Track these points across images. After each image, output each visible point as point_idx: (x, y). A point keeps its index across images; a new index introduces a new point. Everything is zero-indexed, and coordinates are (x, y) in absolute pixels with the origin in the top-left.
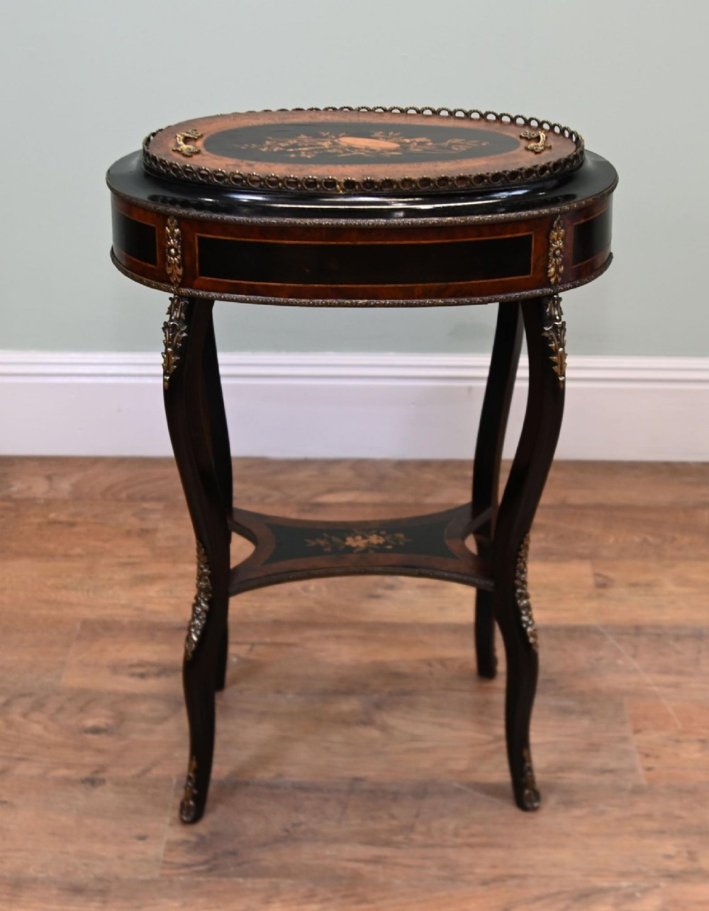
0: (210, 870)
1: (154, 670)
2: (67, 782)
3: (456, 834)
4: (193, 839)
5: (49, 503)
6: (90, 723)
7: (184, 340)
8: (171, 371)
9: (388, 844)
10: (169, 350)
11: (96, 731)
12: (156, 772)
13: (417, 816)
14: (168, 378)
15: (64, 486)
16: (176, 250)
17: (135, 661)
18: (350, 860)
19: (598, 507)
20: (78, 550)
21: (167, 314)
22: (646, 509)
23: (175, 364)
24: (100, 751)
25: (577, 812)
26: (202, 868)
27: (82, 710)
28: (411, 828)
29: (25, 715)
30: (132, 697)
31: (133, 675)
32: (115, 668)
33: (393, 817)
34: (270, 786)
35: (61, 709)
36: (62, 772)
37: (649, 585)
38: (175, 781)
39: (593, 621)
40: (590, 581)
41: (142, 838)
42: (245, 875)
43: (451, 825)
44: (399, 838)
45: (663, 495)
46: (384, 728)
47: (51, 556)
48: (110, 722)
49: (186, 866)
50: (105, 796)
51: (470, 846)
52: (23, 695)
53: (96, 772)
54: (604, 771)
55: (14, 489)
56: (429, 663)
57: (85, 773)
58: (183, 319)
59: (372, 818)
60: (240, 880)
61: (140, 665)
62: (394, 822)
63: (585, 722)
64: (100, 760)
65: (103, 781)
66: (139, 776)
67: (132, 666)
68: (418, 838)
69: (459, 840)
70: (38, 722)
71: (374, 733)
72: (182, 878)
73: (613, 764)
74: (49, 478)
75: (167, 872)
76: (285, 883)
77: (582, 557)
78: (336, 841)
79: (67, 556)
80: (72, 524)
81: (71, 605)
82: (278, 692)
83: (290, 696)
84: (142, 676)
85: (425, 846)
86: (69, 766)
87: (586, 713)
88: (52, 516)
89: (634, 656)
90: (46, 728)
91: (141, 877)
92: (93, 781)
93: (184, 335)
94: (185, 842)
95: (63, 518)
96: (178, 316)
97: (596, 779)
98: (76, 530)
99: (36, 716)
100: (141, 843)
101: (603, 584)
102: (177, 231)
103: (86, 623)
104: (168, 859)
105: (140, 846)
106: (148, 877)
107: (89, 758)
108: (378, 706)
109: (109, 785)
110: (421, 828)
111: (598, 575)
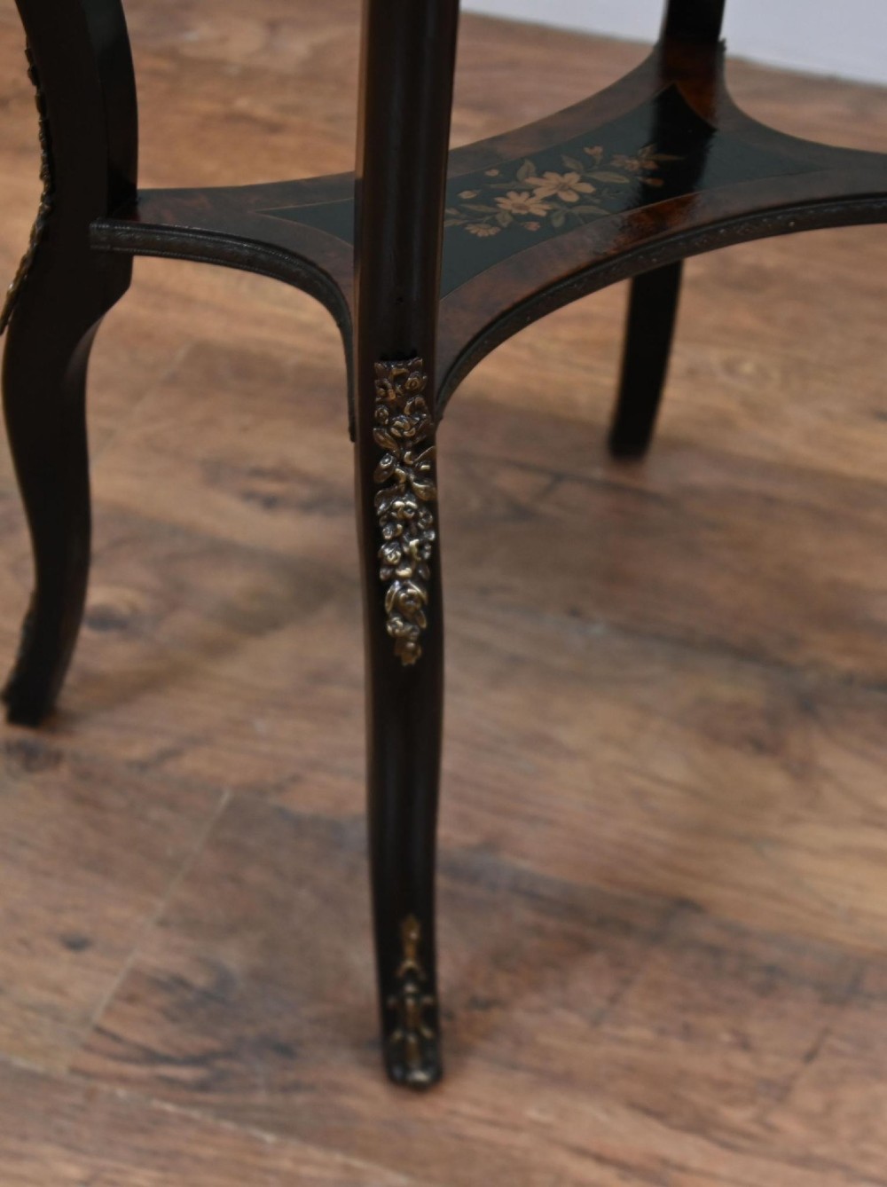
0: (203, 1086)
1: (304, 492)
4: (201, 980)
5: (249, 77)
6: (98, 596)
9: (701, 1125)
11: (101, 619)
12: (193, 763)
13: (810, 1056)
15: (296, 48)
17: (269, 463)
18: (581, 1152)
26: (186, 1073)
28: (780, 1091)
30: (221, 551)
31: (249, 496)
32: (216, 472)
33: (744, 1044)
38: (225, 798)
41: (76, 944)
42: (285, 1129)
44: (738, 1116)
46: (803, 772)
48: (144, 603)
49: (151, 1057)
55: (192, 36)
59: (687, 1032)
60: (270, 1138)
61: (278, 474)
62: (742, 1061)
66: (143, 766)
67: (258, 473)
68: (792, 1128)
71: (773, 779)
72: (122, 1092)
74: (273, 26)
75: (94, 1063)
78: (567, 1080)
80: (274, 128)
81: (187, 301)
83: (597, 630)
84: (270, 503)
85: (805, 1161)
88: (242, 104)
91: (21, 1063)
92: (30, 754)
94: (180, 982)
95: (263, 110)
98: (277, 140)
100: (67, 955)
103: (203, 352)
104: (111, 1025)
105: (61, 966)
106: (39, 1066)
108: (808, 706)
109: (64, 772)
110: (810, 1099)
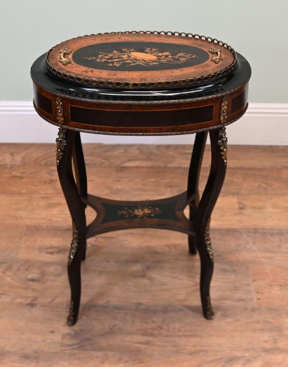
0: (80, 347)
1: (56, 250)
2: (21, 305)
3: (179, 331)
4: (73, 333)
5: (12, 167)
6: (30, 276)
7: (65, 146)
8: (60, 159)
9: (151, 335)
10: (59, 150)
11: (33, 280)
12: (58, 300)
13: (163, 321)
14: (58, 161)
15: (18, 158)
16: (61, 111)
17: (48, 246)
18: (136, 343)
19: (241, 168)
20: (24, 191)
21: (58, 135)
22: (261, 170)
23: (61, 156)
24: (34, 290)
25: (229, 320)
26: (77, 346)
27: (27, 270)
28: (160, 328)
29: (4, 273)
30: (47, 264)
31: (47, 253)
32: (41, 249)
33: (154, 322)
34: (104, 307)
35: (18, 270)
36: (19, 300)
37: (261, 208)
38: (65, 304)
39: (238, 226)
40: (236, 206)
41: (52, 332)
42: (94, 350)
43: (177, 325)
44: (156, 332)
45: (268, 162)
46: (151, 279)
47: (13, 193)
48: (38, 276)
49: (70, 345)
50: (37, 312)
51: (185, 336)
52: (3, 263)
53: (33, 300)
54: (241, 300)
56: (169, 246)
57: (29, 301)
58: (64, 138)
59: (145, 322)
60: (92, 352)
61: (51, 248)
62: (154, 325)
63: (233, 276)
64: (35, 294)
65: (36, 305)
66: (50, 302)
67: (47, 248)
68: (164, 332)
69: (180, 333)
70: (9, 276)
71: (146, 281)
72: (68, 351)
73: (244, 297)
74: (12, 154)
75: (63, 348)
76: (110, 353)
77: (233, 194)
78: (130, 333)
79: (20, 194)
80: (22, 178)
81: (21, 218)
82: (107, 261)
83: (112, 263)
84: (51, 253)
85: (167, 336)
86: (22, 297)
87: (233, 271)
88: (14, 173)
89: (254, 244)
90: (12, 279)
91: (52, 351)
92: (32, 305)
93: (65, 144)
94: (70, 334)
95: (18, 174)
96: (62, 136)
97: (237, 304)
98: (23, 180)
99: (8, 273)
100: (51, 334)
101: (242, 208)
102: (61, 103)
103: (28, 227)
104: (63, 342)
105: (51, 336)
106: (55, 351)
107: (31, 294)
108: (148, 268)
109: (38, 306)
110: (165, 327)
111: (240, 203)
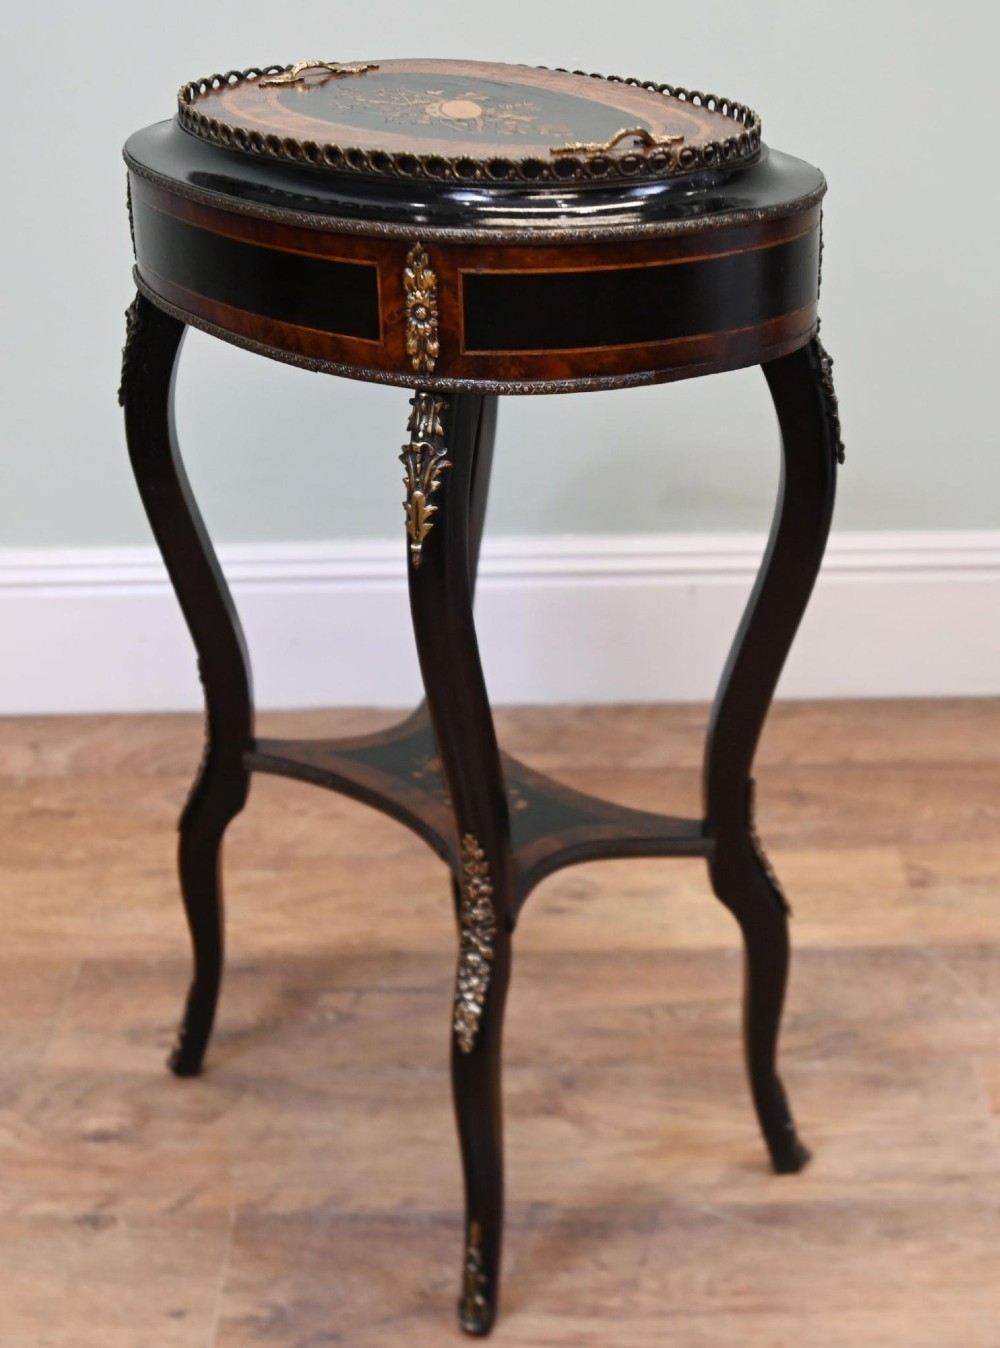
2: (50, 1223)
3: (711, 1292)
4: (265, 1314)
5: (34, 784)
6: (92, 1124)
9: (595, 1312)
11: (102, 1137)
12: (202, 1202)
13: (643, 1262)
15: (59, 758)
17: (167, 1022)
19: (903, 765)
20: (78, 853)
22: (978, 766)
24: (106, 1170)
25: (911, 1248)
27: (79, 1103)
28: (633, 1284)
31: (163, 1045)
32: (136, 1035)
33: (602, 1266)
34: (393, 1220)
35: (44, 1104)
36: (44, 1207)
37: (993, 881)
38: (233, 1216)
39: (910, 938)
40: (900, 877)
41: (178, 1314)
43: (702, 1276)
44: (614, 1302)
46: (579, 1120)
47: (34, 863)
48: (126, 1122)
50: (115, 1244)
51: (736, 1311)
53: (102, 1205)
54: (950, 1178)
56: (647, 1011)
57: (84, 1208)
59: (566, 1269)
62: (604, 1275)
63: (912, 1100)
64: (107, 1184)
65: (113, 1220)
66: (172, 1210)
67: (162, 1030)
68: (645, 1300)
69: (716, 1303)
70: (5, 1126)
71: (560, 1128)
73: (964, 1167)
74: (35, 746)
77: (883, 842)
79: (59, 863)
80: (69, 815)
81: (64, 937)
82: (404, 1065)
83: (422, 1071)
85: (661, 1314)
86: (55, 1196)
87: (912, 1084)
88: (38, 802)
89: (983, 991)
90: (19, 1135)
92: (94, 1222)
94: (251, 1320)
95: (55, 803)
97: (939, 1193)
98: (74, 822)
99: (4, 1116)
100: (175, 1323)
101: (921, 881)
103: (89, 967)
105: (175, 1328)
107: (90, 1182)
108: (569, 1084)
109: (122, 1226)
110: (651, 1284)
111: (909, 867)
